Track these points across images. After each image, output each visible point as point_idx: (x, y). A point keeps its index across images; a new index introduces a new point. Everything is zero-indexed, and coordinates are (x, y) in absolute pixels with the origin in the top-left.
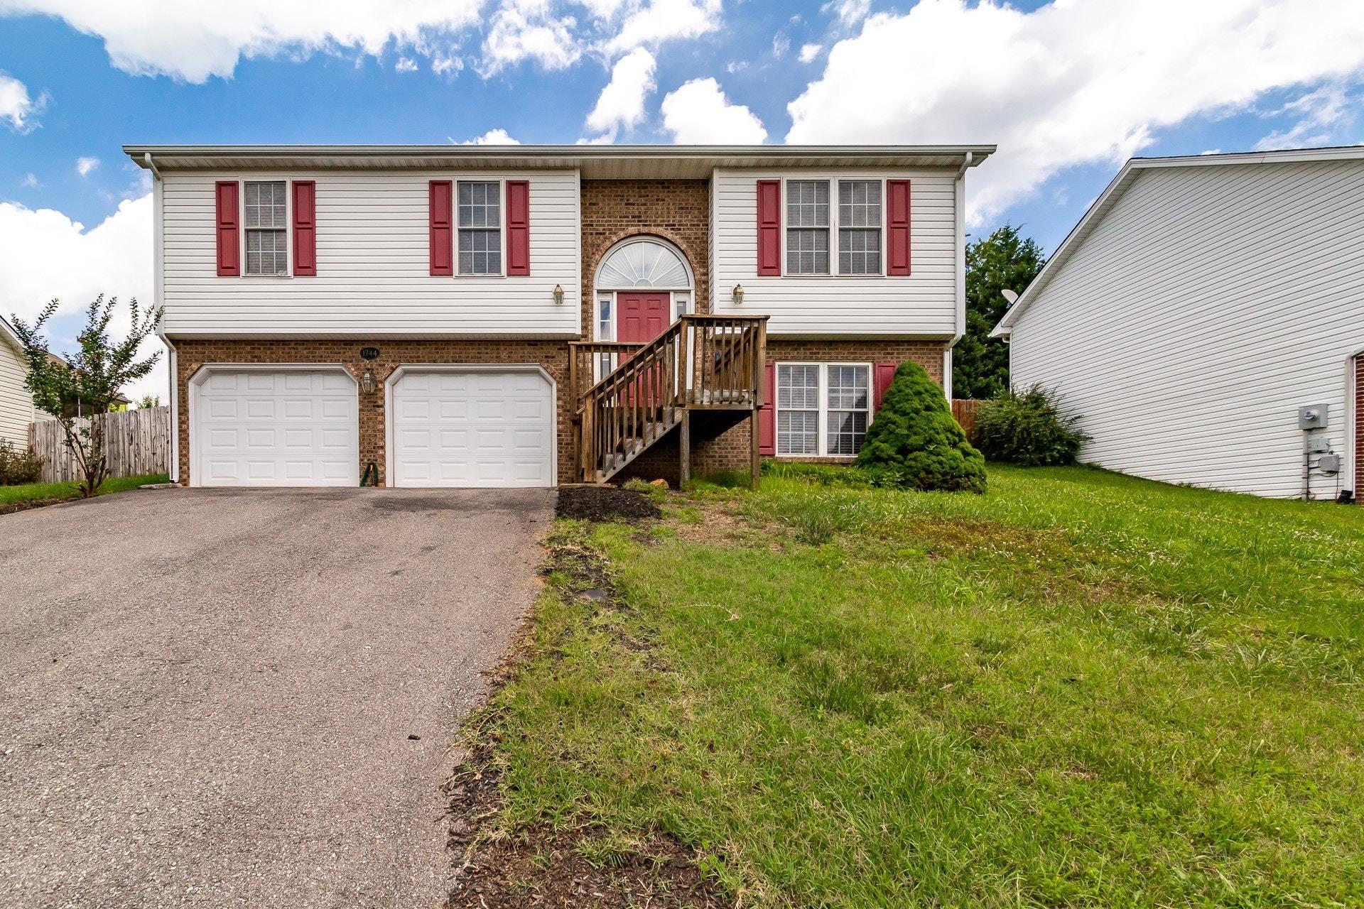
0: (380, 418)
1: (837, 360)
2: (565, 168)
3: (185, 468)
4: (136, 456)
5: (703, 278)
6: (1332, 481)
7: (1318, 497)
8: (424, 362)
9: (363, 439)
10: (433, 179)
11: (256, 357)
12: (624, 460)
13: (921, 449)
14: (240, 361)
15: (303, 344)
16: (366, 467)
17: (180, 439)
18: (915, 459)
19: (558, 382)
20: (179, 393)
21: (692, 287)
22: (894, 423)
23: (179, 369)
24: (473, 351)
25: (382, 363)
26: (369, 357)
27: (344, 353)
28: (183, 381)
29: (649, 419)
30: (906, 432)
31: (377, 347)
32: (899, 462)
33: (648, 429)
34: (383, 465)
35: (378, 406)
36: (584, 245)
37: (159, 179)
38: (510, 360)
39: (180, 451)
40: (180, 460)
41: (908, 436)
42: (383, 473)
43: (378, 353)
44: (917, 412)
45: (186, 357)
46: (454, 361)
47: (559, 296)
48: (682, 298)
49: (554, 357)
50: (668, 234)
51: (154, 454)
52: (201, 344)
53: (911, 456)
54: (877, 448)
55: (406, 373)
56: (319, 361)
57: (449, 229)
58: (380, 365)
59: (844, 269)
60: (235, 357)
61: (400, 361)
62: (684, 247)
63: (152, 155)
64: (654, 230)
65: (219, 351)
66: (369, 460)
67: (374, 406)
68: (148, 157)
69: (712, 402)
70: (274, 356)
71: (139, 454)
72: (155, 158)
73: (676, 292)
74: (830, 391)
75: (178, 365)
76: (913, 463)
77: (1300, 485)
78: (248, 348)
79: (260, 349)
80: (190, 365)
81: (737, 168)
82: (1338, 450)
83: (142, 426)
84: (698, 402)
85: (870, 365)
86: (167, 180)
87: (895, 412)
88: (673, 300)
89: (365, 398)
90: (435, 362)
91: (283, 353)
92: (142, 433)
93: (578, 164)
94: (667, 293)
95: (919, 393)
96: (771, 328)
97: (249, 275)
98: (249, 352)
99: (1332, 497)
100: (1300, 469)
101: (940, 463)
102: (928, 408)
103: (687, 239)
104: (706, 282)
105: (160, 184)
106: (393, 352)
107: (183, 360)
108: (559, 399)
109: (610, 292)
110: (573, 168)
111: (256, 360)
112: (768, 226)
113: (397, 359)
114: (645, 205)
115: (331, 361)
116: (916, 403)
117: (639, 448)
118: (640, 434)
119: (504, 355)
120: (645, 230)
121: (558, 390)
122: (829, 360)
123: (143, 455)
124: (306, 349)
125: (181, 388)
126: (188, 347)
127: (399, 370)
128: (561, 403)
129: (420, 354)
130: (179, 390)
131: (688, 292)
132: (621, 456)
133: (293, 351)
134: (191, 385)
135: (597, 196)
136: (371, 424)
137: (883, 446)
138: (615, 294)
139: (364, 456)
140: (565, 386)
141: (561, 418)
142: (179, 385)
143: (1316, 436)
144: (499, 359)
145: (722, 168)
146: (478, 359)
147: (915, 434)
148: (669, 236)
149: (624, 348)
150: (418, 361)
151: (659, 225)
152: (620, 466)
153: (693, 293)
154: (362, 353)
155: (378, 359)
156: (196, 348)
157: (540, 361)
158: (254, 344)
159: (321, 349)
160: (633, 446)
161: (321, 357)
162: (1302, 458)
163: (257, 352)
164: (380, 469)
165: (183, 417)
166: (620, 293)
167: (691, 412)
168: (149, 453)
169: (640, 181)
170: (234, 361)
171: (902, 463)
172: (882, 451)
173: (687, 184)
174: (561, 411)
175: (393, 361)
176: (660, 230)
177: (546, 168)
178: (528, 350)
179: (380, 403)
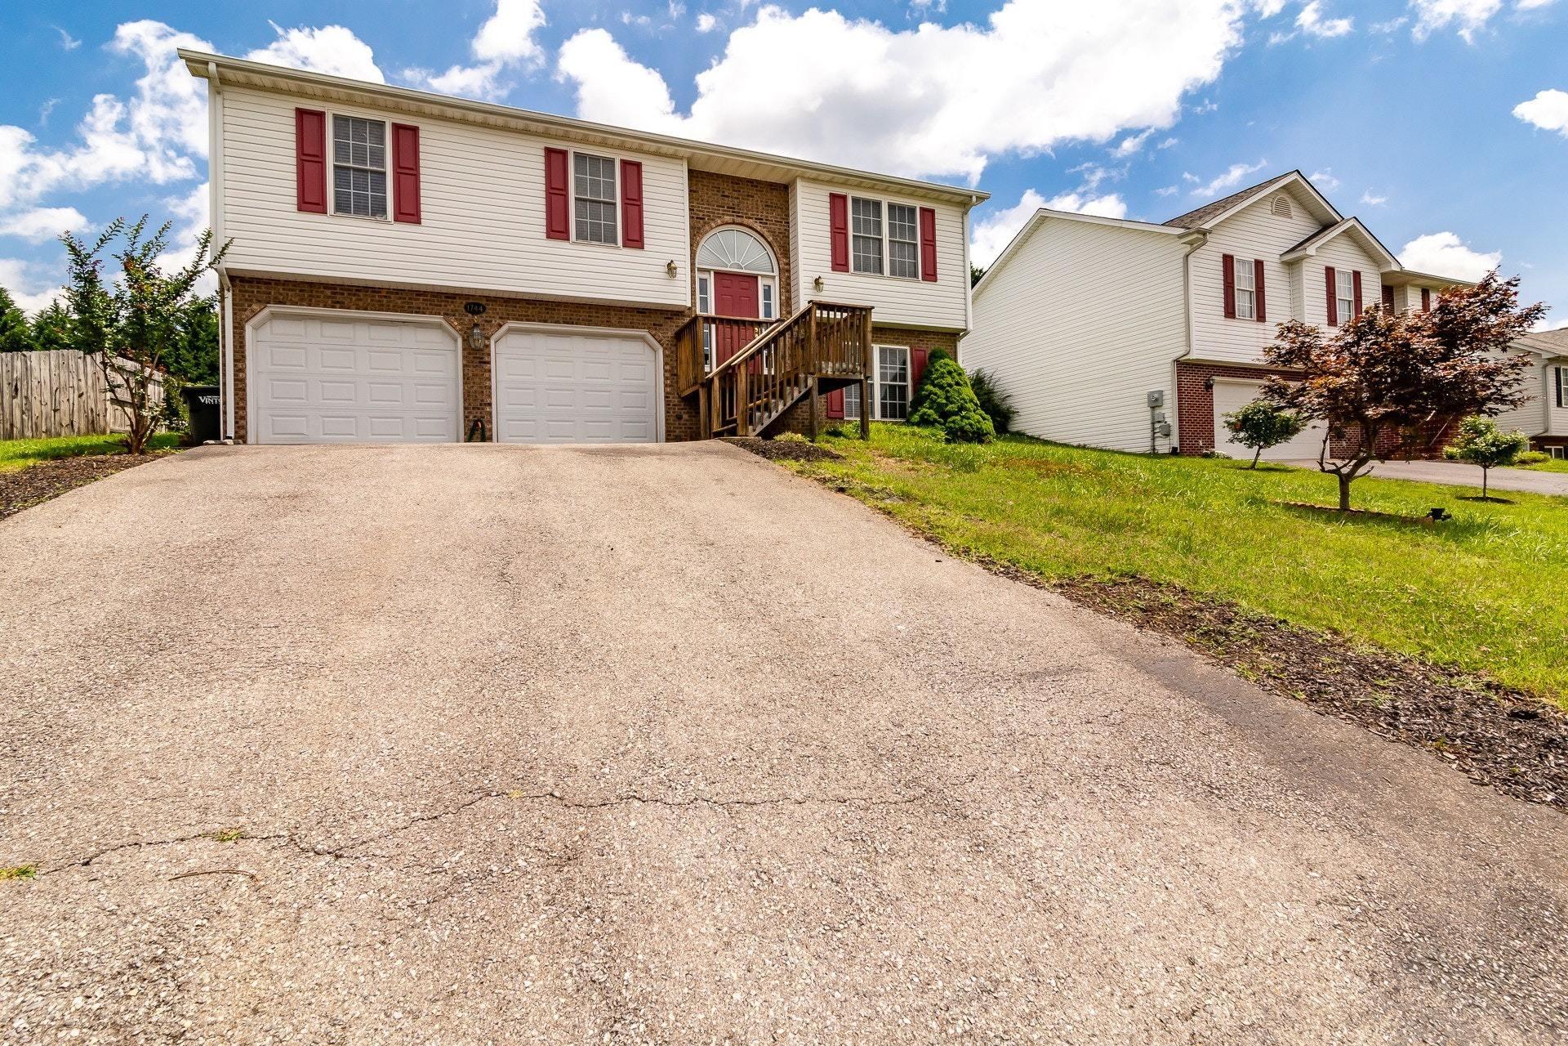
0: (487, 375)
1: (886, 342)
2: (674, 156)
3: (242, 422)
4: (23, 413)
5: (786, 267)
6: (1166, 441)
7: (1160, 452)
8: (534, 321)
9: (469, 396)
10: (549, 146)
11: (338, 302)
12: (770, 417)
13: (956, 414)
14: (318, 305)
15: (397, 293)
16: (472, 424)
17: (235, 390)
18: (953, 422)
19: (665, 349)
20: (234, 337)
21: (776, 273)
22: (936, 394)
23: (234, 309)
24: (583, 315)
25: (488, 319)
26: (474, 313)
27: (445, 306)
28: (239, 324)
29: (789, 384)
30: (944, 401)
31: (484, 302)
32: (941, 424)
33: (788, 392)
34: (490, 422)
35: (485, 363)
36: (692, 228)
37: (219, 93)
38: (621, 325)
39: (236, 403)
40: (236, 413)
41: (947, 405)
42: (491, 430)
43: (484, 308)
44: (950, 385)
45: (244, 296)
46: (564, 323)
47: (671, 269)
48: (768, 282)
49: (661, 325)
50: (758, 226)
51: (55, 411)
52: (266, 283)
53: (950, 420)
54: (925, 413)
55: (511, 331)
56: (416, 313)
57: (566, 197)
58: (486, 321)
59: (893, 272)
60: (310, 300)
61: (508, 319)
62: (770, 239)
63: (218, 65)
64: (746, 221)
65: (290, 293)
66: (475, 417)
67: (480, 362)
68: (212, 67)
69: (834, 372)
70: (361, 303)
71: (30, 410)
72: (221, 69)
73: (763, 276)
74: (881, 368)
75: (233, 305)
76: (952, 425)
77: (1150, 444)
78: (328, 293)
79: (343, 294)
80: (250, 306)
81: (815, 180)
82: (1169, 421)
83: (36, 374)
84: (824, 372)
85: (908, 348)
86: (227, 95)
87: (934, 386)
88: (761, 283)
89: (470, 354)
90: (545, 321)
91: (372, 300)
92: (35, 383)
93: (686, 155)
94: (755, 277)
95: (950, 373)
96: (876, 317)
97: (339, 214)
98: (329, 297)
99: (1167, 451)
100: (1148, 433)
101: (971, 425)
102: (958, 384)
103: (772, 232)
104: (788, 271)
105: (219, 98)
106: (500, 309)
107: (240, 300)
108: (666, 364)
109: (708, 271)
110: (681, 158)
111: (338, 305)
112: (838, 231)
113: (505, 316)
114: (738, 198)
115: (431, 313)
116: (949, 380)
117: (781, 407)
118: (782, 397)
119: (614, 320)
120: (739, 220)
121: (665, 356)
122: (882, 342)
123: (36, 411)
124: (400, 298)
125: (238, 331)
126: (247, 285)
127: (505, 328)
128: (668, 367)
129: (529, 313)
130: (234, 333)
131: (774, 277)
132: (767, 414)
133: (385, 300)
134: (248, 329)
135: (697, 185)
136: (477, 380)
137: (931, 412)
138: (712, 273)
139: (470, 413)
140: (672, 352)
141: (668, 382)
142: (234, 328)
143: (1157, 411)
144: (609, 324)
145: (803, 178)
146: (589, 323)
147: (952, 403)
148: (759, 229)
149: (722, 321)
150: (527, 320)
151: (750, 218)
152: (767, 422)
153: (777, 278)
154: (466, 308)
155: (484, 315)
156: (258, 287)
157: (649, 328)
158: (335, 289)
159: (418, 299)
160: (776, 406)
161: (419, 308)
162: (1150, 426)
163: (339, 298)
164: (487, 426)
165: (240, 365)
166: (717, 273)
167: (819, 379)
168: (47, 409)
169: (733, 178)
170: (310, 305)
171: (944, 424)
172: (929, 415)
173: (772, 186)
174: (668, 375)
175: (501, 318)
176: (751, 222)
177: (657, 154)
178: (637, 318)
179: (486, 359)
